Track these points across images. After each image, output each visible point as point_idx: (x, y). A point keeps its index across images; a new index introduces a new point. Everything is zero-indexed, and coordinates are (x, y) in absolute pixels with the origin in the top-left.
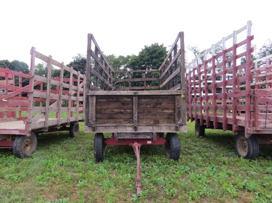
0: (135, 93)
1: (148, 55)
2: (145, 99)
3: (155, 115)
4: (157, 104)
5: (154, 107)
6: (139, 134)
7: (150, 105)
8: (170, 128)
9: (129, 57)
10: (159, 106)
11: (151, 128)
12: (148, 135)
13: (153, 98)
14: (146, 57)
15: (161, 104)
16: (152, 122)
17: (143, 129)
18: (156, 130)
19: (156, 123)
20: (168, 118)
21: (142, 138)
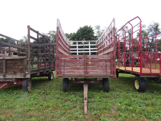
0: (3, 58)
1: (82, 33)
2: (9, 61)
3: (14, 69)
4: (15, 63)
5: (14, 65)
6: (7, 79)
7: (12, 64)
8: (21, 75)
9: (71, 34)
10: (16, 64)
11: (12, 76)
12: (11, 79)
13: (14, 61)
14: (80, 34)
15: (17, 63)
16: (13, 73)
17: (9, 76)
18: (14, 77)
19: (15, 73)
20: (21, 71)
21: (8, 81)
